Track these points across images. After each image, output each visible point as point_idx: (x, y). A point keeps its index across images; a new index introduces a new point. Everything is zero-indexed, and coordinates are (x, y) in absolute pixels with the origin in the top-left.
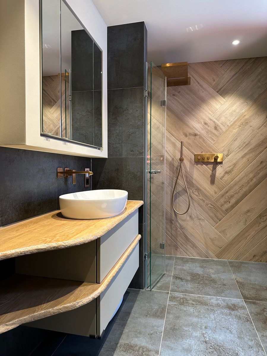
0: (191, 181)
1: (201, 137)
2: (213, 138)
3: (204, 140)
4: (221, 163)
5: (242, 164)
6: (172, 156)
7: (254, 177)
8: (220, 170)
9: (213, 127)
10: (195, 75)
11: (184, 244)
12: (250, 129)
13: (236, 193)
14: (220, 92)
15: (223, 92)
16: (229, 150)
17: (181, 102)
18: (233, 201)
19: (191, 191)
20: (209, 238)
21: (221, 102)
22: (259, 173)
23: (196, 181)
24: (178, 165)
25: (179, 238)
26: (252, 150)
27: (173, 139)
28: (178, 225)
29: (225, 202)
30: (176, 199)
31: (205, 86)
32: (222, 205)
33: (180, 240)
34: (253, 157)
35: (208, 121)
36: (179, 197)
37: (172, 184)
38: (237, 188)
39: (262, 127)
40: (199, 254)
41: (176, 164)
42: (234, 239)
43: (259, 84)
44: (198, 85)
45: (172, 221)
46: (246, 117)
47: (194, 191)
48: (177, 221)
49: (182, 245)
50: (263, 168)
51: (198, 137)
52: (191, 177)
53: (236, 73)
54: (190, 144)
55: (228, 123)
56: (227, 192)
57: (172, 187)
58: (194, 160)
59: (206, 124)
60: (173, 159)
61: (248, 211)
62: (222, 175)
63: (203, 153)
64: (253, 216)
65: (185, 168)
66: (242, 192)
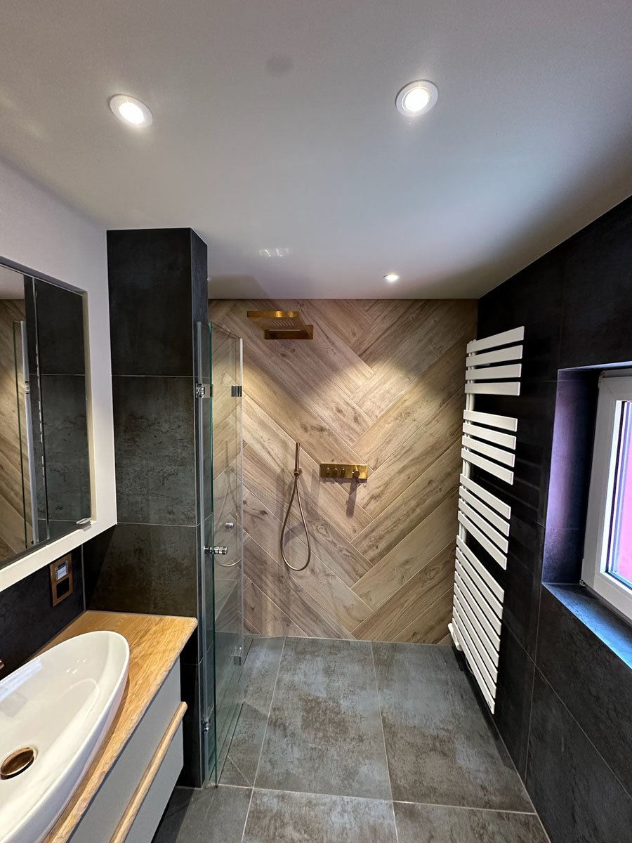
0: (314, 510)
1: (330, 434)
2: (351, 436)
3: (336, 440)
4: (364, 481)
5: (399, 485)
6: (281, 465)
7: (418, 505)
8: (362, 493)
9: (352, 418)
10: (320, 322)
11: (301, 616)
12: (413, 424)
13: (388, 532)
14: (364, 356)
15: (369, 356)
16: (378, 459)
17: (296, 369)
18: (383, 545)
19: (314, 528)
20: (342, 606)
21: (366, 375)
22: (425, 500)
23: (323, 511)
24: (292, 481)
25: (293, 607)
26: (416, 461)
27: (282, 434)
28: (291, 585)
29: (370, 547)
30: (289, 540)
31: (339, 343)
32: (365, 552)
33: (294, 610)
34: (417, 472)
35: (343, 406)
36: (293, 537)
37: (282, 515)
38: (390, 524)
39: (433, 422)
40: (326, 632)
41: (289, 479)
42: (383, 607)
43: (431, 347)
44: (326, 340)
45: (281, 578)
46: (407, 404)
47: (319, 527)
48: (290, 578)
49: (298, 618)
50: (432, 491)
51: (326, 433)
52: (315, 503)
53: (392, 326)
54: (313, 445)
55: (377, 412)
56: (373, 530)
57: (281, 520)
58: (318, 474)
59: (339, 411)
60: (283, 470)
61: (407, 562)
62: (365, 501)
63: (335, 463)
64: (414, 570)
65: (304, 486)
66: (397, 531)
